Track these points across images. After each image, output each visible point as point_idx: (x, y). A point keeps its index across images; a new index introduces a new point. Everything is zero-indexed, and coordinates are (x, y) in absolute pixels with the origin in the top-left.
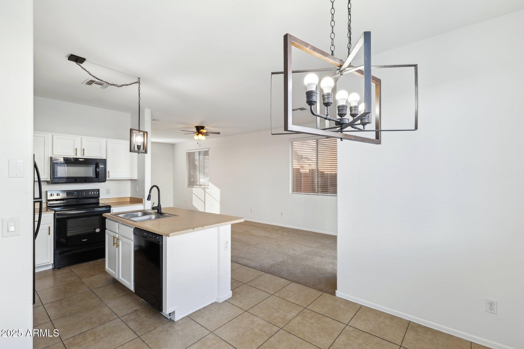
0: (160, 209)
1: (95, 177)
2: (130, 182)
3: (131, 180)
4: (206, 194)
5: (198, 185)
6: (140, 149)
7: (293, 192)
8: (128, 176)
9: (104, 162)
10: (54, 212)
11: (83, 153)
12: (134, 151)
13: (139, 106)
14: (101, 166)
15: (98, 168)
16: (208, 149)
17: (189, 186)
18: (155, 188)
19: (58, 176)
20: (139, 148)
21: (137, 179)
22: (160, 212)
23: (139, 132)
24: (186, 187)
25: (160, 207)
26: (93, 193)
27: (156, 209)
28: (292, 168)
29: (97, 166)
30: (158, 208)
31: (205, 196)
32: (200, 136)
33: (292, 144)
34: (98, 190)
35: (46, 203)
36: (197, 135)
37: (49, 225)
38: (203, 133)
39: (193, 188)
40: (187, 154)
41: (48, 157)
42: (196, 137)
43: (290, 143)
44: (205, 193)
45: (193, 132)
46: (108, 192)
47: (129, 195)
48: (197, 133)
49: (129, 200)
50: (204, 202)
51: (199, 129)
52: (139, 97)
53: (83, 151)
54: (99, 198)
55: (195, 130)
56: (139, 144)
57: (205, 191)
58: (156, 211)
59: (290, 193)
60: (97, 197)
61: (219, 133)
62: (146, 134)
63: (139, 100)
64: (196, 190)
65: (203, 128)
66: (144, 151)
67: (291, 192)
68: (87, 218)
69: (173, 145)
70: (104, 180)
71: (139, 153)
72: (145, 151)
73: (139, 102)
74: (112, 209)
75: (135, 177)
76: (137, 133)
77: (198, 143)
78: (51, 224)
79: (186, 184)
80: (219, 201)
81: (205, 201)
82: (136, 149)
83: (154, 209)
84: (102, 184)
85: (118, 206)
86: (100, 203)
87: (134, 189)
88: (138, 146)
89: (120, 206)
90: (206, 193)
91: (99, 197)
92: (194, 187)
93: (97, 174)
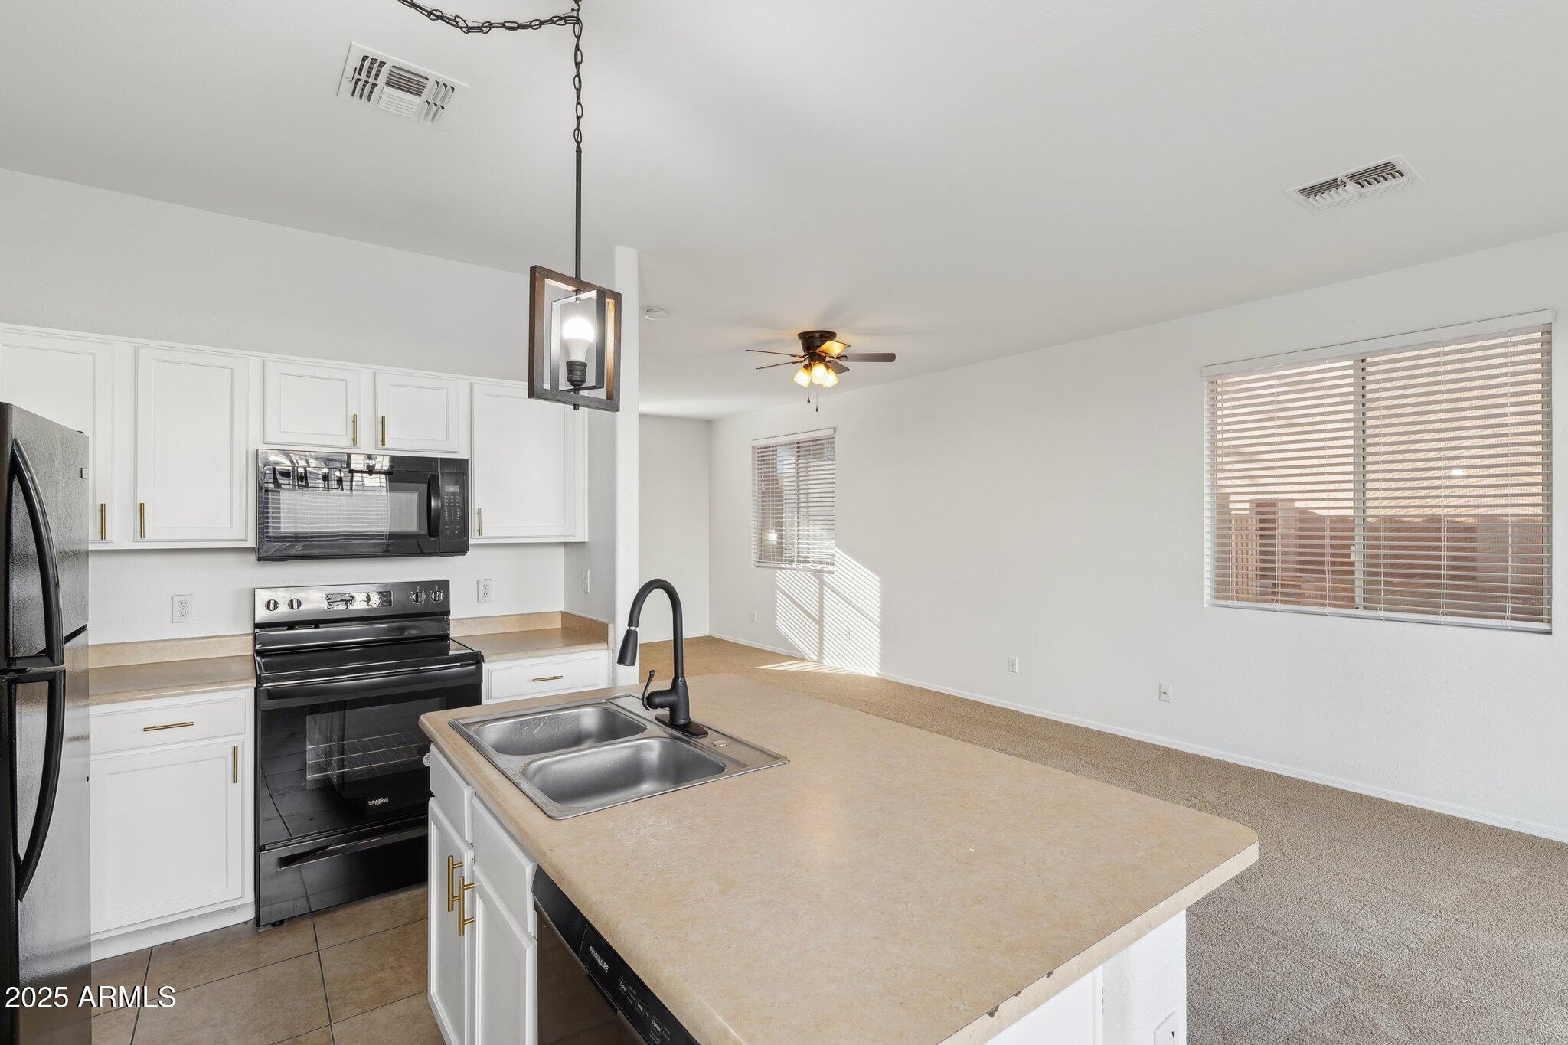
0: (682, 706)
1: (426, 532)
2: (562, 551)
3: (565, 544)
4: (827, 591)
5: (793, 561)
6: (583, 381)
7: (1217, 598)
8: (552, 529)
9: (459, 469)
10: (254, 685)
11: (380, 438)
12: (554, 395)
13: (579, 151)
14: (450, 489)
15: (438, 495)
16: (831, 432)
17: (760, 564)
18: (658, 596)
19: (282, 530)
20: (577, 376)
21: (586, 540)
22: (682, 722)
23: (577, 292)
24: (753, 566)
25: (681, 690)
26: (423, 597)
27: (662, 706)
28: (1211, 495)
29: (433, 489)
30: (671, 698)
31: (821, 598)
32: (819, 369)
33: (1212, 387)
34: (444, 585)
35: (252, 637)
36: (806, 367)
37: (235, 741)
38: (828, 359)
39: (778, 571)
40: (753, 452)
41: (247, 452)
42: (802, 377)
43: (1206, 384)
44: (821, 589)
45: (792, 356)
46: (483, 591)
47: (560, 606)
48: (807, 362)
49: (559, 626)
50: (820, 623)
51: (813, 345)
52: (578, 103)
53: (380, 425)
54: (450, 617)
55: (799, 349)
56: (578, 356)
57: (822, 583)
58: (665, 712)
59: (1205, 605)
60: (441, 613)
61: (890, 358)
62: (610, 303)
63: (579, 118)
64: (786, 577)
65: (828, 336)
66: (601, 394)
67: (1209, 598)
68: (387, 706)
69: (708, 424)
70: (461, 548)
71: (576, 407)
72: (609, 396)
73: (578, 129)
74: (485, 666)
75: (582, 536)
76: (567, 295)
77: (809, 401)
78: (242, 737)
79: (754, 556)
80: (878, 620)
81: (821, 616)
82: (564, 385)
83: (655, 707)
84: (456, 559)
85: (511, 655)
86: (451, 636)
87: (575, 581)
88: (571, 366)
89: (520, 654)
90: (825, 587)
91: (448, 613)
92: (780, 568)
93: (432, 521)
